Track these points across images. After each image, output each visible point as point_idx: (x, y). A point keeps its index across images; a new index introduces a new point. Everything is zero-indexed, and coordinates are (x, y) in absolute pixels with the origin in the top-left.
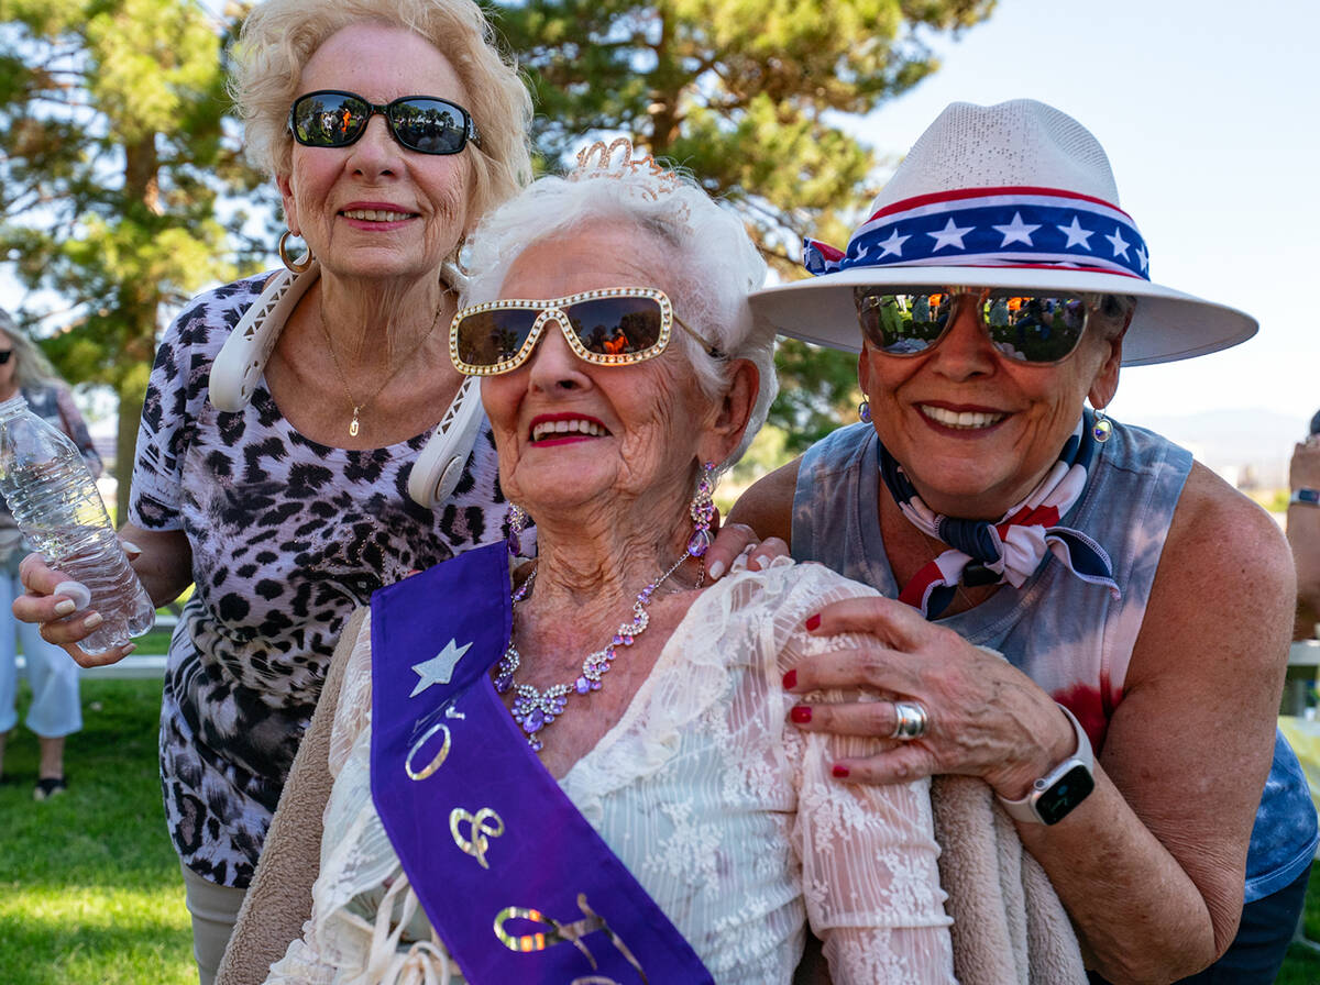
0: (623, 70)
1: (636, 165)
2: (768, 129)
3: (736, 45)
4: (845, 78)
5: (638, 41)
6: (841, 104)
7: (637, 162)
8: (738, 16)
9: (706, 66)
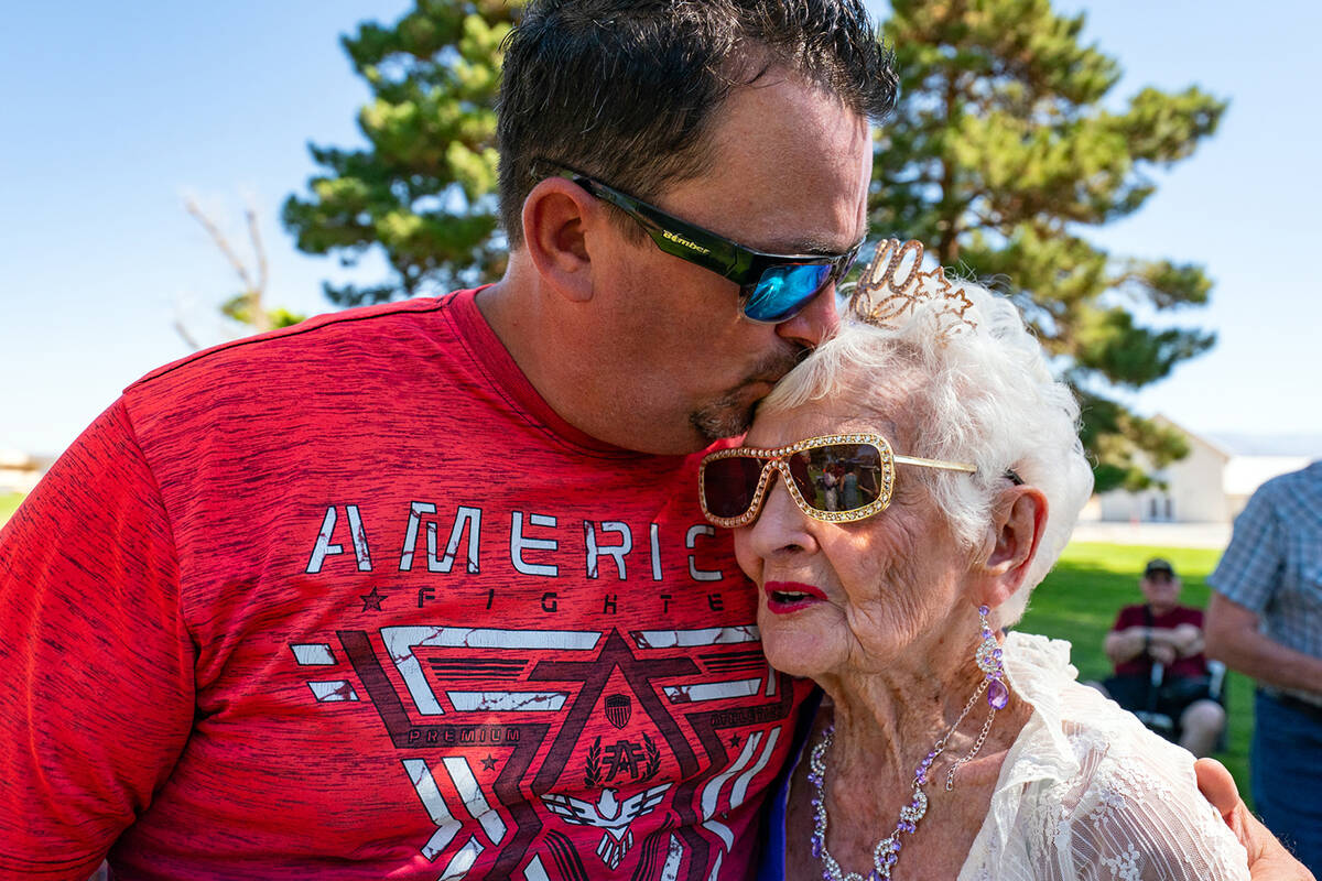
0: (917, 201)
1: (923, 278)
2: (1033, 246)
3: (1008, 186)
4: (1085, 203)
5: (925, 179)
6: (1081, 218)
7: (925, 274)
8: (1008, 166)
9: (976, 194)
